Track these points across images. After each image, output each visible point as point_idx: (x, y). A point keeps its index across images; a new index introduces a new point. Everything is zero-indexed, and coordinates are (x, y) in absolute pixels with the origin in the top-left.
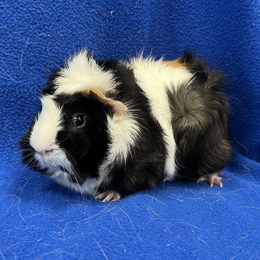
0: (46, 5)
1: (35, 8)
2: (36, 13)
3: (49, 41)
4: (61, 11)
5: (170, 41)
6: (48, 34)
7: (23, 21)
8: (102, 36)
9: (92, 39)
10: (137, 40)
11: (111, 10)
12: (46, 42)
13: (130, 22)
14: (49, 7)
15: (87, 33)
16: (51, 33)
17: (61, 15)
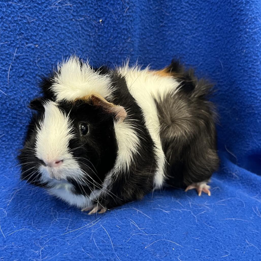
0: (32, 14)
1: (20, 17)
2: (22, 23)
3: (38, 52)
4: (48, 20)
5: (161, 50)
6: (35, 45)
7: (9, 32)
8: (91, 45)
9: (81, 49)
10: (127, 49)
11: (99, 18)
12: (35, 53)
13: (119, 30)
14: (35, 16)
15: (76, 43)
16: (39, 43)
17: (48, 24)
